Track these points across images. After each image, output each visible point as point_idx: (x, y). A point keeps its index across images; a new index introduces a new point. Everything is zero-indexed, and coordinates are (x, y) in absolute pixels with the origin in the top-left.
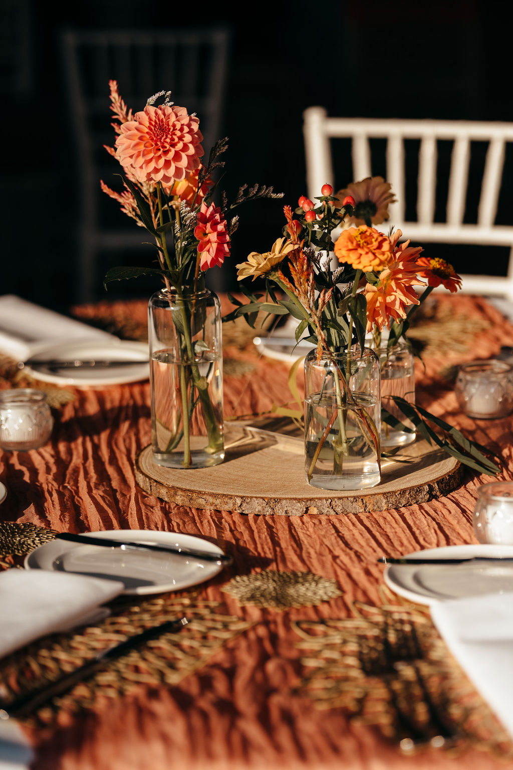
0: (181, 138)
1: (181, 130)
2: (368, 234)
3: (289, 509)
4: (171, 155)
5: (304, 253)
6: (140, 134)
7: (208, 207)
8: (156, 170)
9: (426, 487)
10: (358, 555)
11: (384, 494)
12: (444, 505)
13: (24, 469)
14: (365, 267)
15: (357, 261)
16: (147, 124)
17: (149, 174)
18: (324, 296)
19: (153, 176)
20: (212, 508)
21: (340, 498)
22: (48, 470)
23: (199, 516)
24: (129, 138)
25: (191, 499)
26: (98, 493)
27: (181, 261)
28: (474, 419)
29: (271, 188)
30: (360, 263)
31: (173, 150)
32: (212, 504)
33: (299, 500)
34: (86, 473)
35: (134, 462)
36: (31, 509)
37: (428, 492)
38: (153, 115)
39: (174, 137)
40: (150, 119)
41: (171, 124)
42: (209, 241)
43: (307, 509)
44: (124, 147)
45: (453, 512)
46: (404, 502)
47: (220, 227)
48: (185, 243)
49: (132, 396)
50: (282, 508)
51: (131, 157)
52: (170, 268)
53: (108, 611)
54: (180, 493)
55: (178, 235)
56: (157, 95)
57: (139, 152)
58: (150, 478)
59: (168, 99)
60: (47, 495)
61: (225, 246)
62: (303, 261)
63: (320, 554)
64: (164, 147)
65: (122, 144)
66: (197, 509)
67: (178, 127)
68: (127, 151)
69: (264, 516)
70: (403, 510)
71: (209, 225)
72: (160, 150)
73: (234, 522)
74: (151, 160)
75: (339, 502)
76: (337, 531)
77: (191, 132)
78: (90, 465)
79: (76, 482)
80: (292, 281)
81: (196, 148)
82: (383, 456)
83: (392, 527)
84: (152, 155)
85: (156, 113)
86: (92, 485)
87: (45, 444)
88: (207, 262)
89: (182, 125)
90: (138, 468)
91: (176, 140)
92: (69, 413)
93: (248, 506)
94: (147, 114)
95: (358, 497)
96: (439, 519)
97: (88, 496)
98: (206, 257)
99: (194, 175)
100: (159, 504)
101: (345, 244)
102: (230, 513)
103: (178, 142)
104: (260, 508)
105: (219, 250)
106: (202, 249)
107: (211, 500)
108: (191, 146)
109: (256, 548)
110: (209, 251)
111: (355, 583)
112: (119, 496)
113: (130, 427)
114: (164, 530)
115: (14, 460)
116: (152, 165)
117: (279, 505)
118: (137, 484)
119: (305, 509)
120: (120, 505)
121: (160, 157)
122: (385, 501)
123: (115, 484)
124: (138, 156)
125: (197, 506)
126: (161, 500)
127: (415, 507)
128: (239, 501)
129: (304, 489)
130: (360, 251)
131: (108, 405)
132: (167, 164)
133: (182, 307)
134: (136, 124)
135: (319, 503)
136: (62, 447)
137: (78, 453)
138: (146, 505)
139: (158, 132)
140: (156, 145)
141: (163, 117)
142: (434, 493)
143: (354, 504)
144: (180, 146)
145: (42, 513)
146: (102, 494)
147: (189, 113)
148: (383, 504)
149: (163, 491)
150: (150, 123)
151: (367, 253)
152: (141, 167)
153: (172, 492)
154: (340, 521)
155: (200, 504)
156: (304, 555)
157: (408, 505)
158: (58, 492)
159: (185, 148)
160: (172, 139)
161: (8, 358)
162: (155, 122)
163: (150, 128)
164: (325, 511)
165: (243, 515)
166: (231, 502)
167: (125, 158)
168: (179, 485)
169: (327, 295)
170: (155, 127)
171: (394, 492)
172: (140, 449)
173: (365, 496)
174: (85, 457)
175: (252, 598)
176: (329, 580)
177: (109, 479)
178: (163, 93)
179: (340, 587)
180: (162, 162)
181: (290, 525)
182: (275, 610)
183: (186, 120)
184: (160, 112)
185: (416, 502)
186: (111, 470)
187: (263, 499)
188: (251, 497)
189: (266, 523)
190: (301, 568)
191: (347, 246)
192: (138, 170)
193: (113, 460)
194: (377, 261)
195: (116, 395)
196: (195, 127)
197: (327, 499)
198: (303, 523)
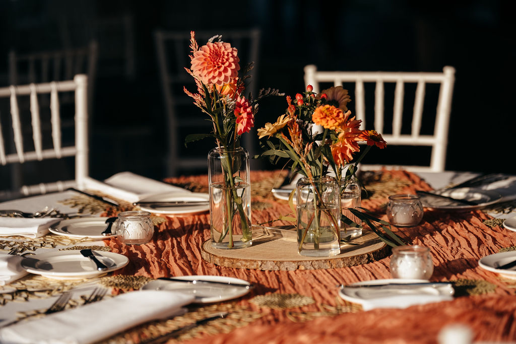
0: (227, 60)
1: (228, 55)
2: (330, 109)
3: (288, 267)
4: (222, 69)
5: (297, 122)
6: (204, 58)
7: (241, 99)
8: (214, 78)
9: (366, 256)
10: (326, 287)
11: (342, 258)
12: (376, 265)
13: (138, 252)
14: (331, 127)
15: (326, 124)
16: (209, 52)
17: (209, 80)
18: (308, 147)
19: (212, 81)
20: (245, 268)
21: (317, 261)
22: (152, 252)
23: (237, 272)
24: (199, 59)
25: (233, 263)
26: (180, 262)
27: (227, 131)
28: (398, 227)
29: (278, 90)
30: (328, 125)
31: (223, 66)
32: (245, 265)
33: (294, 262)
34: (173, 254)
35: (201, 247)
36: (143, 269)
37: (367, 258)
38: (212, 47)
39: (224, 59)
40: (210, 49)
41: (222, 52)
42: (242, 118)
43: (298, 267)
44: (196, 64)
45: (380, 267)
46: (353, 263)
47: (249, 110)
48: (228, 120)
49: (199, 219)
50: (284, 266)
51: (200, 70)
52: (220, 134)
53: (186, 310)
54: (226, 260)
55: (225, 115)
56: (214, 37)
57: (204, 67)
58: (210, 254)
59: (220, 40)
60: (151, 263)
61: (251, 120)
62: (296, 127)
63: (304, 286)
64: (218, 65)
65: (194, 63)
66: (237, 269)
67: (226, 54)
68: (197, 67)
69: (274, 271)
70: (353, 267)
71: (242, 109)
72: (215, 66)
73: (257, 274)
74: (211, 72)
75: (316, 263)
76: (315, 276)
77: (233, 56)
78: (175, 250)
79: (168, 258)
80: (289, 138)
81: (236, 65)
82: (342, 241)
83: (346, 274)
84: (211, 69)
85: (214, 46)
86: (177, 258)
87: (150, 241)
88: (241, 130)
89: (228, 53)
90: (203, 249)
91: (225, 61)
92: (163, 228)
93: (265, 266)
94: (209, 47)
95: (327, 260)
96: (373, 271)
97: (174, 263)
98: (240, 127)
99: (234, 83)
100: (215, 267)
101: (319, 115)
102: (255, 270)
103: (226, 62)
104: (272, 267)
105: (248, 123)
106: (238, 122)
107: (244, 263)
108: (233, 64)
109: (269, 284)
110: (242, 123)
111: (323, 298)
112: (192, 263)
113: (198, 233)
114: (217, 275)
115: (132, 249)
116: (212, 75)
117: (282, 265)
118: (202, 258)
119: (297, 267)
120: (193, 267)
121: (216, 70)
122: (342, 262)
123: (190, 258)
124: (204, 69)
125: (236, 267)
126: (216, 265)
127: (360, 266)
128: (260, 263)
129: (297, 257)
130: (327, 118)
131: (186, 224)
132: (220, 74)
133: (227, 156)
134: (203, 52)
135: (305, 263)
136: (159, 243)
137: (169, 245)
138: (207, 267)
139: (215, 56)
140: (214, 63)
141: (217, 48)
142: (371, 259)
143: (325, 264)
144: (227, 64)
145: (148, 271)
146: (183, 262)
147: (232, 47)
148: (342, 264)
149: (217, 260)
150: (210, 52)
151: (331, 119)
152: (205, 76)
153: (222, 260)
154: (317, 272)
155: (238, 266)
156: (296, 287)
157: (356, 265)
158: (158, 262)
159: (230, 65)
160: (223, 60)
161: (127, 202)
162: (213, 51)
163: (210, 54)
164: (308, 268)
165: (263, 271)
166: (255, 264)
167: (196, 71)
168: (226, 256)
169: (309, 146)
170: (213, 53)
171: (348, 258)
172: (204, 241)
173: (331, 259)
174: (173, 246)
175: (266, 304)
176: (309, 296)
177: (186, 257)
178: (217, 36)
179: (314, 299)
180: (217, 73)
181: (289, 275)
182: (278, 309)
183: (230, 50)
184: (215, 46)
185: (361, 264)
186: (187, 252)
187: (274, 261)
188: (267, 261)
189: (275, 274)
190: (293, 292)
191: (320, 116)
192: (204, 77)
193: (188, 247)
194: (337, 124)
195: (191, 220)
196: (235, 54)
197: (309, 261)
198: (296, 274)
